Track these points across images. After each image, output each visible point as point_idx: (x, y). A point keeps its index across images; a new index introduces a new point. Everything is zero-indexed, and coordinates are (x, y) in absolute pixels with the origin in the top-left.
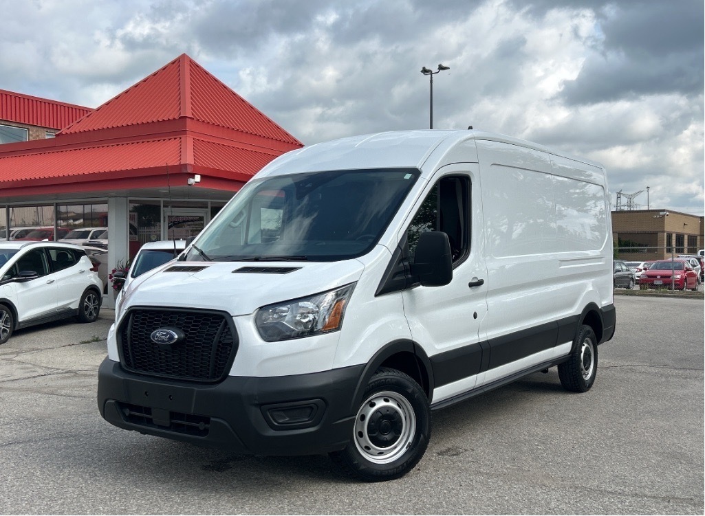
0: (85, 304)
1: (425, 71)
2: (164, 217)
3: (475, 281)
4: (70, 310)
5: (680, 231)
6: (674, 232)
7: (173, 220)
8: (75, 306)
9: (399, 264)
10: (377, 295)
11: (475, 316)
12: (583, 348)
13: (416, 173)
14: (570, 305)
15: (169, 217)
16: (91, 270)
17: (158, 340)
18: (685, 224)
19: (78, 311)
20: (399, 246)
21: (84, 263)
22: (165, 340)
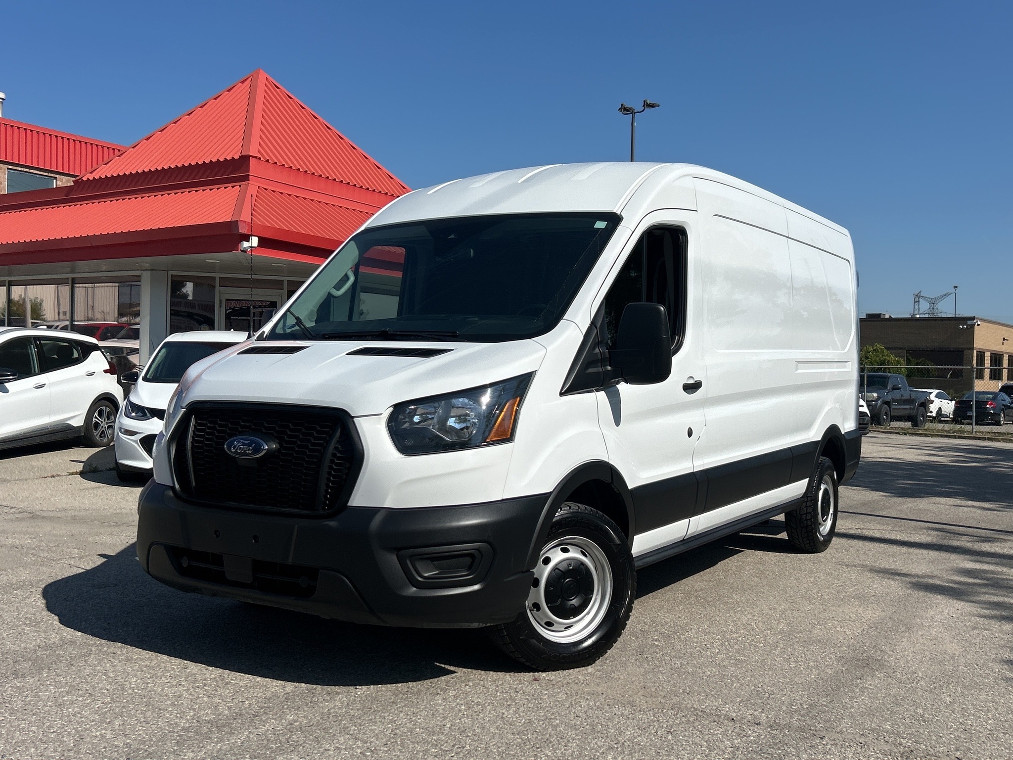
0: (94, 419)
2: (220, 301)
3: (691, 381)
4: (70, 428)
7: (233, 305)
8: (78, 422)
9: (594, 349)
10: (561, 394)
11: (690, 433)
13: (614, 220)
14: (808, 426)
15: (227, 300)
16: (106, 371)
17: (236, 452)
19: (83, 430)
20: (593, 323)
21: (97, 361)
22: (247, 452)
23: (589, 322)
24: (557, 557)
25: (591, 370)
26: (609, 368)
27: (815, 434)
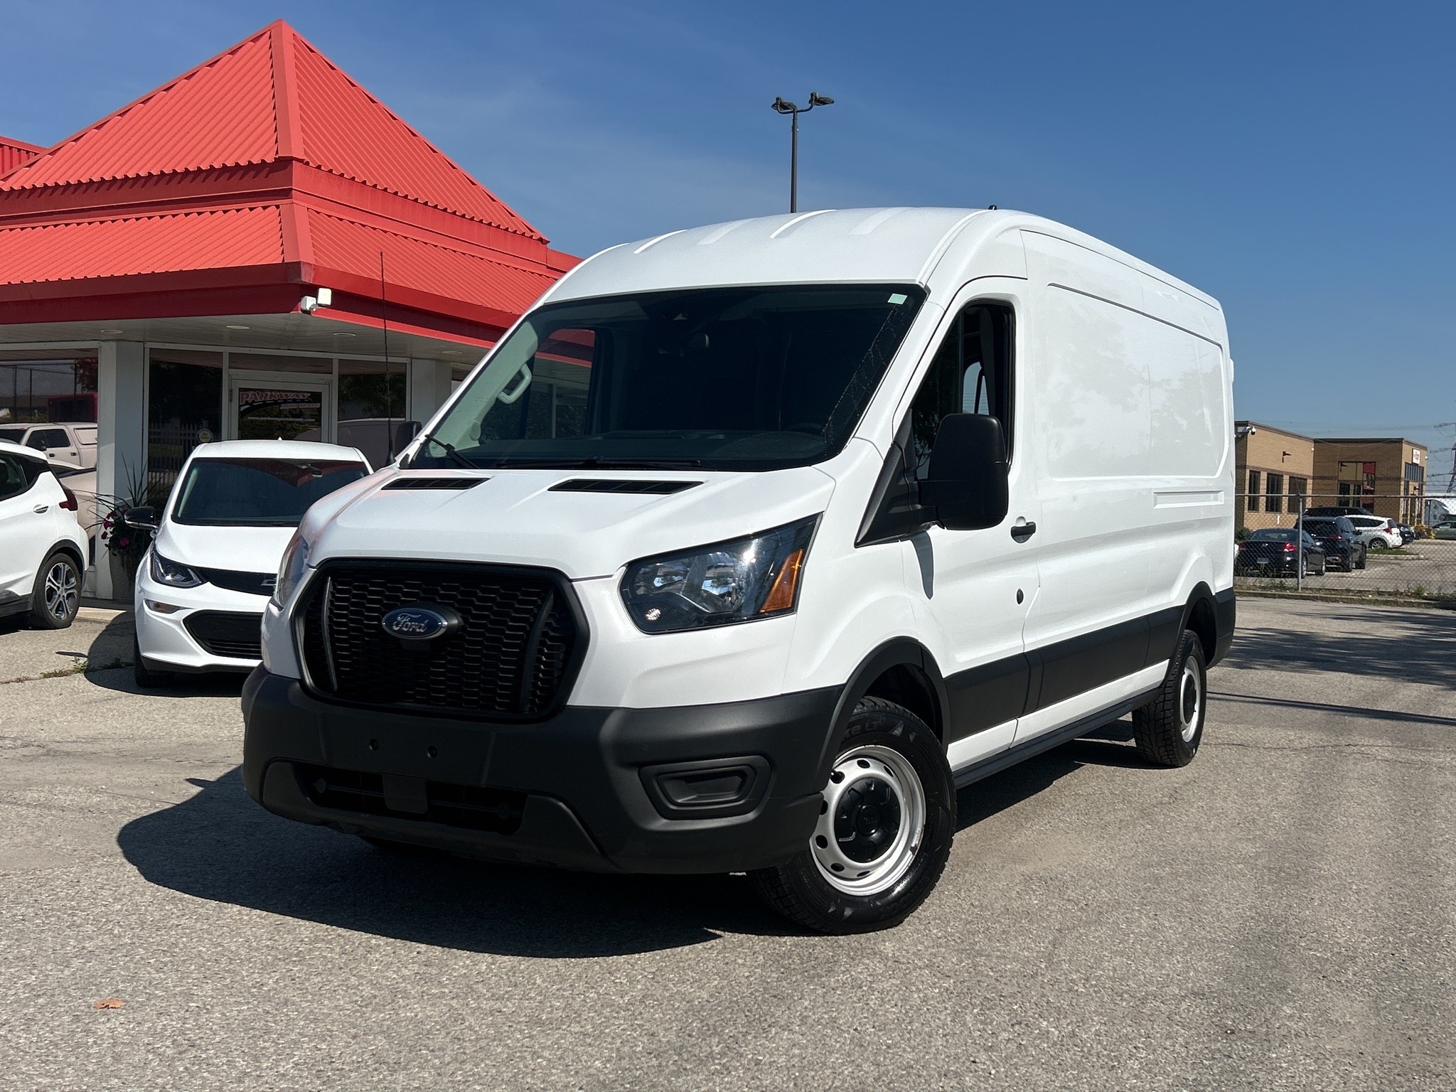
0: (48, 584)
1: (781, 106)
2: (231, 391)
3: (1022, 524)
4: (13, 598)
5: (1277, 466)
6: (1265, 470)
7: (250, 397)
8: (23, 589)
9: (898, 480)
10: (857, 545)
11: (1020, 598)
12: (1184, 678)
13: (917, 295)
14: (1167, 585)
15: (241, 390)
16: (62, 505)
17: (400, 631)
18: (1285, 454)
19: (31, 601)
20: (896, 443)
21: (47, 489)
22: (418, 630)
23: (891, 441)
24: (852, 772)
25: (895, 510)
26: (919, 507)
27: (1177, 597)
